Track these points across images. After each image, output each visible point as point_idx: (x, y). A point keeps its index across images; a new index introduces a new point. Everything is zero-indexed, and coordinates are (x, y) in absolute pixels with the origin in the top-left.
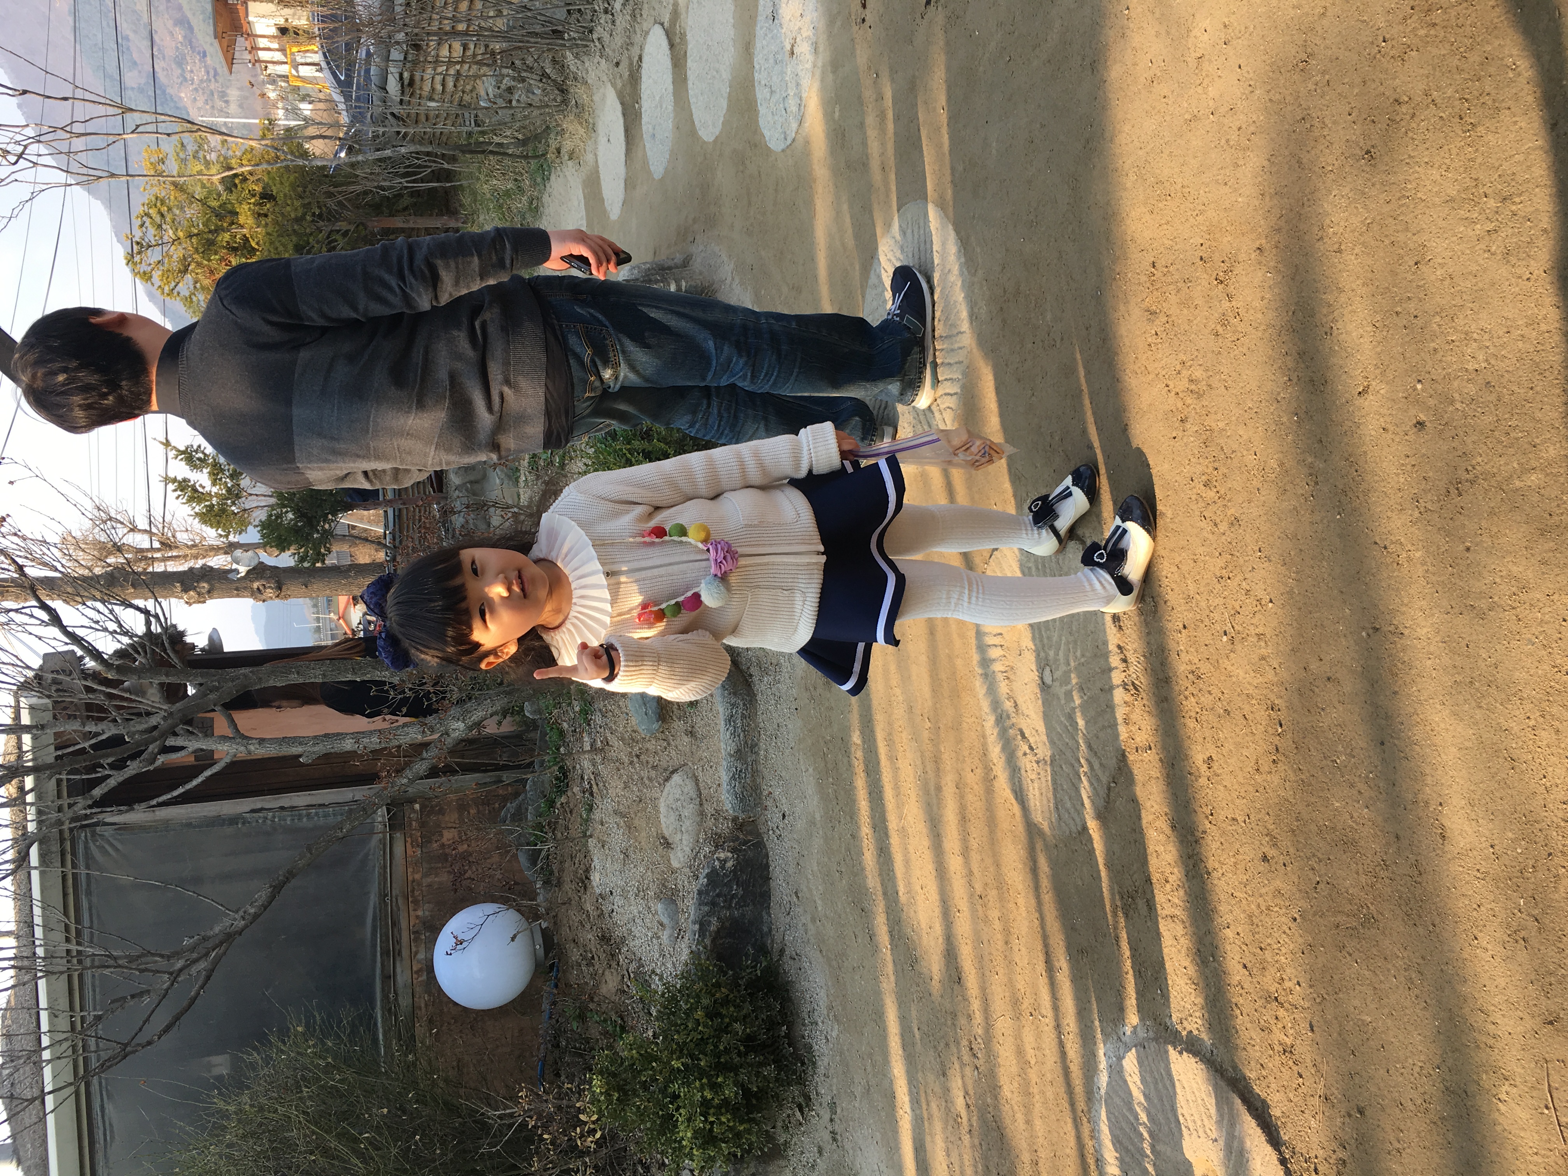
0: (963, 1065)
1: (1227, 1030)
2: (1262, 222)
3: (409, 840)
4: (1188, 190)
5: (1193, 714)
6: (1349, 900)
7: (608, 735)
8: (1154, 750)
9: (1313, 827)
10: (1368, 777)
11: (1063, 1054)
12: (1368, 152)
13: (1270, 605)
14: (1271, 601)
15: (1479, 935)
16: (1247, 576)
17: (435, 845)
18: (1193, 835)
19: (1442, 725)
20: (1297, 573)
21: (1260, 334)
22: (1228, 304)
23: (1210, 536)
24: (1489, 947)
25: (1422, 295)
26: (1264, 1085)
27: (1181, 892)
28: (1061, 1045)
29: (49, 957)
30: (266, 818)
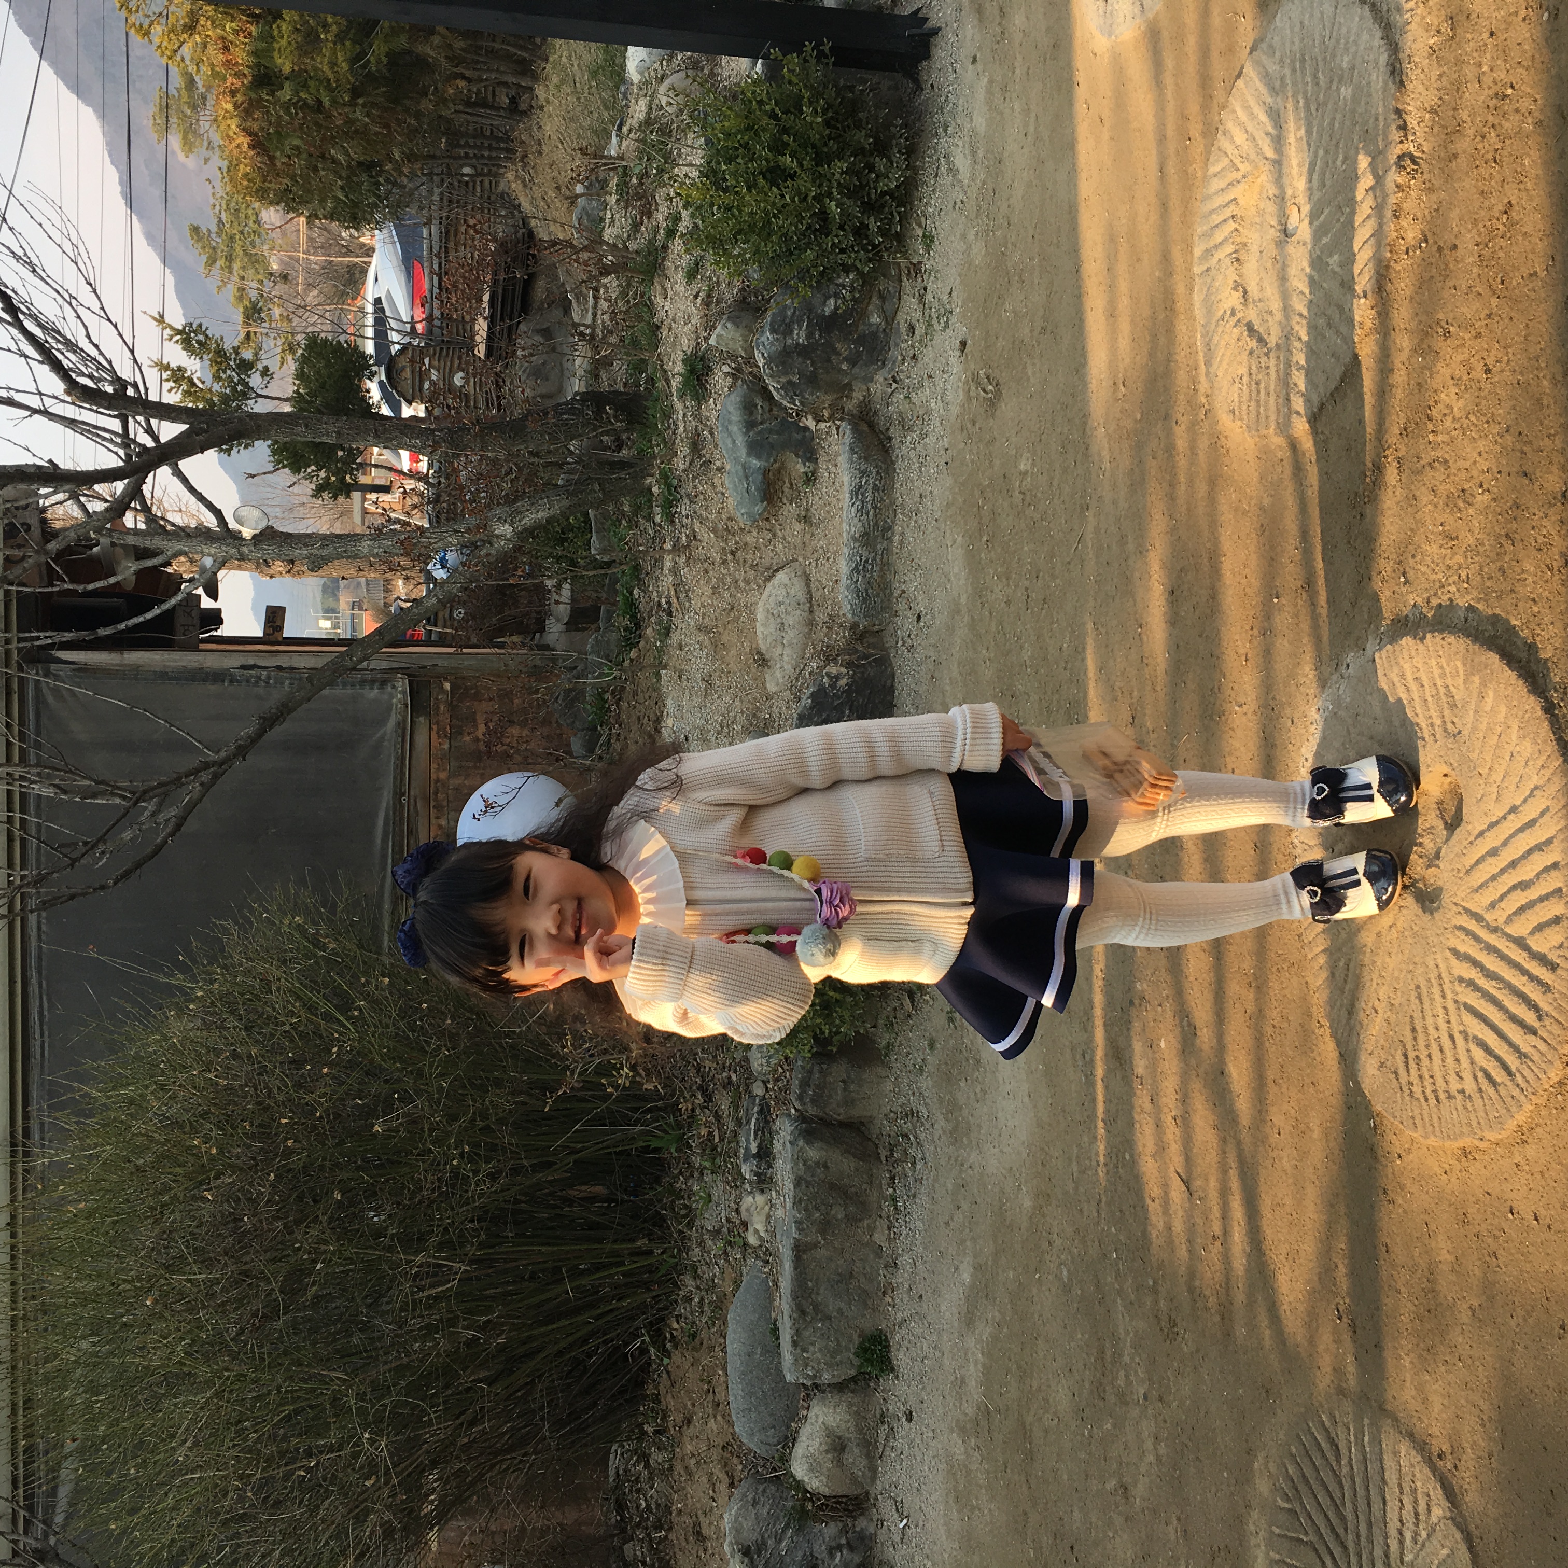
7: (697, 526)
17: (467, 739)
30: (259, 678)
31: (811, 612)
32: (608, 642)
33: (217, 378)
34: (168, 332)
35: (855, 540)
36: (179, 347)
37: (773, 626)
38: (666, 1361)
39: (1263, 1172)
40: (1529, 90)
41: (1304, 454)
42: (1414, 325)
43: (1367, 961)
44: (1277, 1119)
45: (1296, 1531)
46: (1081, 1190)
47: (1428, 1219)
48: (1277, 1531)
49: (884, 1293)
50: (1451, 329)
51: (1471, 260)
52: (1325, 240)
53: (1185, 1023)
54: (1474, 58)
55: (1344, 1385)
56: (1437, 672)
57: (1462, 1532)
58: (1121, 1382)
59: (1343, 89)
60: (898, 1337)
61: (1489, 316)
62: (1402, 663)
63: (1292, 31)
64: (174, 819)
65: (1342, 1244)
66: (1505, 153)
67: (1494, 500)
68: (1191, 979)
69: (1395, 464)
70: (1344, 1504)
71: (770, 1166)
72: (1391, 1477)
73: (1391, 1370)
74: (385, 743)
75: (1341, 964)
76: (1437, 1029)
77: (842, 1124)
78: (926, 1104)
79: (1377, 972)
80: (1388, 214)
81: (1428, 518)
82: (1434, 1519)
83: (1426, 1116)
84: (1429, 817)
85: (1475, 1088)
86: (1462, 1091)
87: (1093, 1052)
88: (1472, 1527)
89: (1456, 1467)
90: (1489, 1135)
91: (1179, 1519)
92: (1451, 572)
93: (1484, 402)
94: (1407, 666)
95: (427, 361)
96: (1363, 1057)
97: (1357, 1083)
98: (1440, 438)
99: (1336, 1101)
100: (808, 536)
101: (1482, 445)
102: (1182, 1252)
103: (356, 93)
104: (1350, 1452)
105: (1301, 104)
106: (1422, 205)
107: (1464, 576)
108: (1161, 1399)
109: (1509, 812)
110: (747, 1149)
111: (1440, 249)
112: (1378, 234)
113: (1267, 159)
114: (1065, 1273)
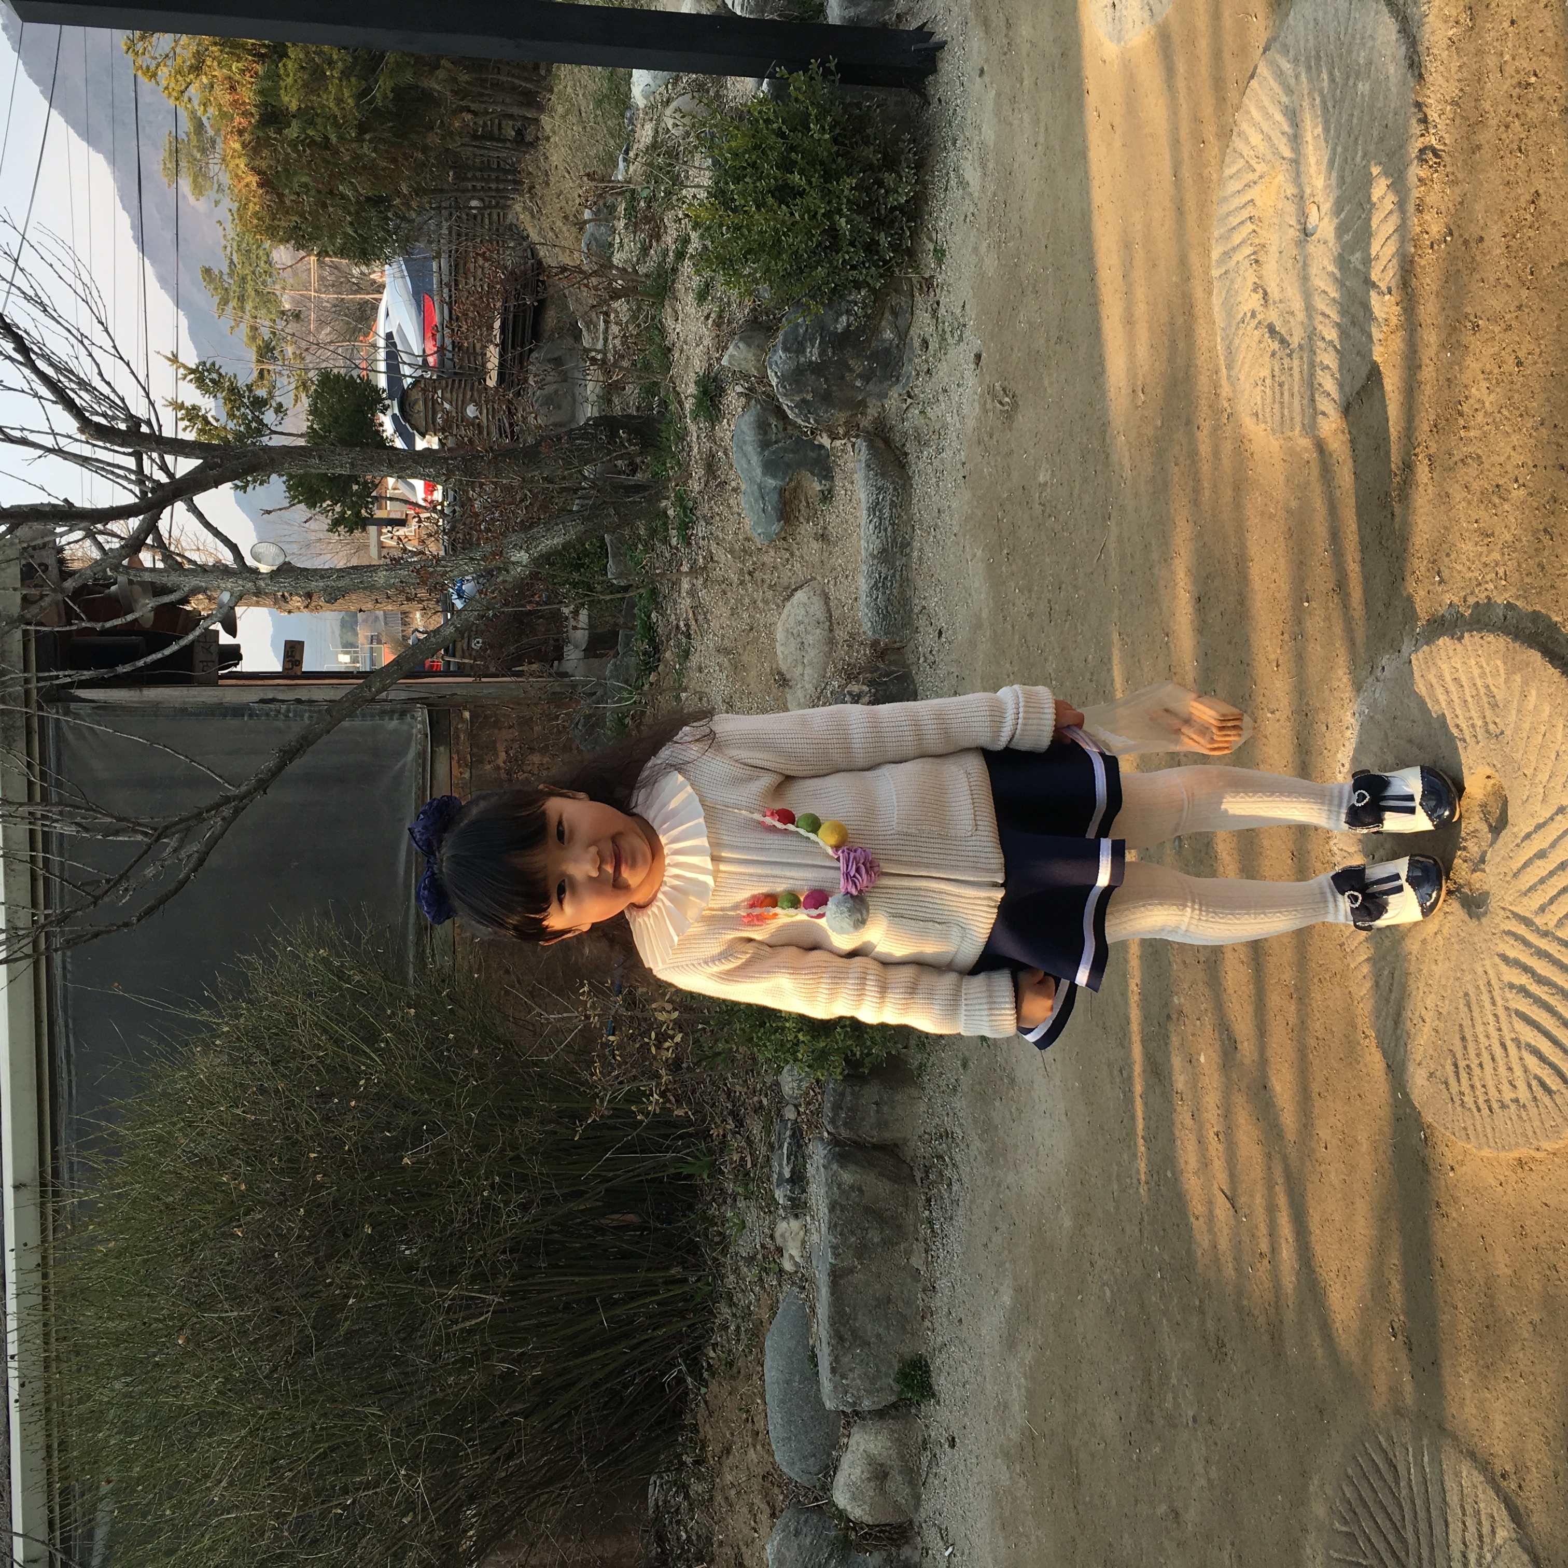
3: (455, 756)
17: (488, 767)
30: (279, 712)
31: (831, 631)
32: (627, 667)
33: (231, 415)
34: (182, 371)
35: (874, 557)
36: (193, 386)
37: (793, 644)
38: (703, 1390)
39: (1309, 1186)
40: (1554, 77)
41: (1331, 455)
42: (1441, 319)
43: (1412, 968)
44: (1324, 1133)
45: (1355, 1555)
46: (1122, 1209)
47: (1483, 1231)
48: (1336, 1555)
49: (923, 1318)
50: (1480, 322)
51: (1499, 251)
52: (1346, 238)
53: (1225, 1037)
54: (1494, 47)
55: (1400, 1404)
56: (1476, 672)
57: (1529, 1554)
58: (1168, 1405)
59: (1360, 85)
60: (938, 1362)
61: (1519, 308)
62: (1440, 664)
63: (1306, 29)
64: (196, 855)
65: (1394, 1259)
66: (1530, 142)
67: (1531, 494)
68: (1230, 991)
69: (1426, 461)
70: (1404, 1527)
71: (804, 1191)
72: (1453, 1498)
73: (1450, 1389)
74: (407, 774)
75: (1386, 972)
76: (1488, 1037)
77: (875, 1147)
78: (961, 1125)
79: (1423, 980)
80: (1411, 208)
81: (1462, 515)
82: (1499, 1541)
83: (1479, 1127)
84: (1472, 821)
85: (1529, 1096)
86: (1516, 1101)
87: (1131, 1069)
88: (1539, 1550)
89: (1520, 1487)
90: (1546, 1145)
91: (1233, 1544)
92: (1488, 569)
93: (1516, 396)
94: (1444, 666)
95: (439, 392)
96: (1411, 1068)
97: (1406, 1094)
98: (1472, 434)
99: (1385, 1113)
100: (826, 554)
101: (1515, 439)
102: (1229, 1271)
103: (362, 129)
104: (1409, 1473)
105: (1318, 101)
106: (1446, 198)
107: (1501, 574)
108: (1211, 1421)
109: (1557, 813)
110: (780, 1174)
111: (1466, 242)
112: (1402, 229)
113: (1284, 158)
114: (1108, 1293)
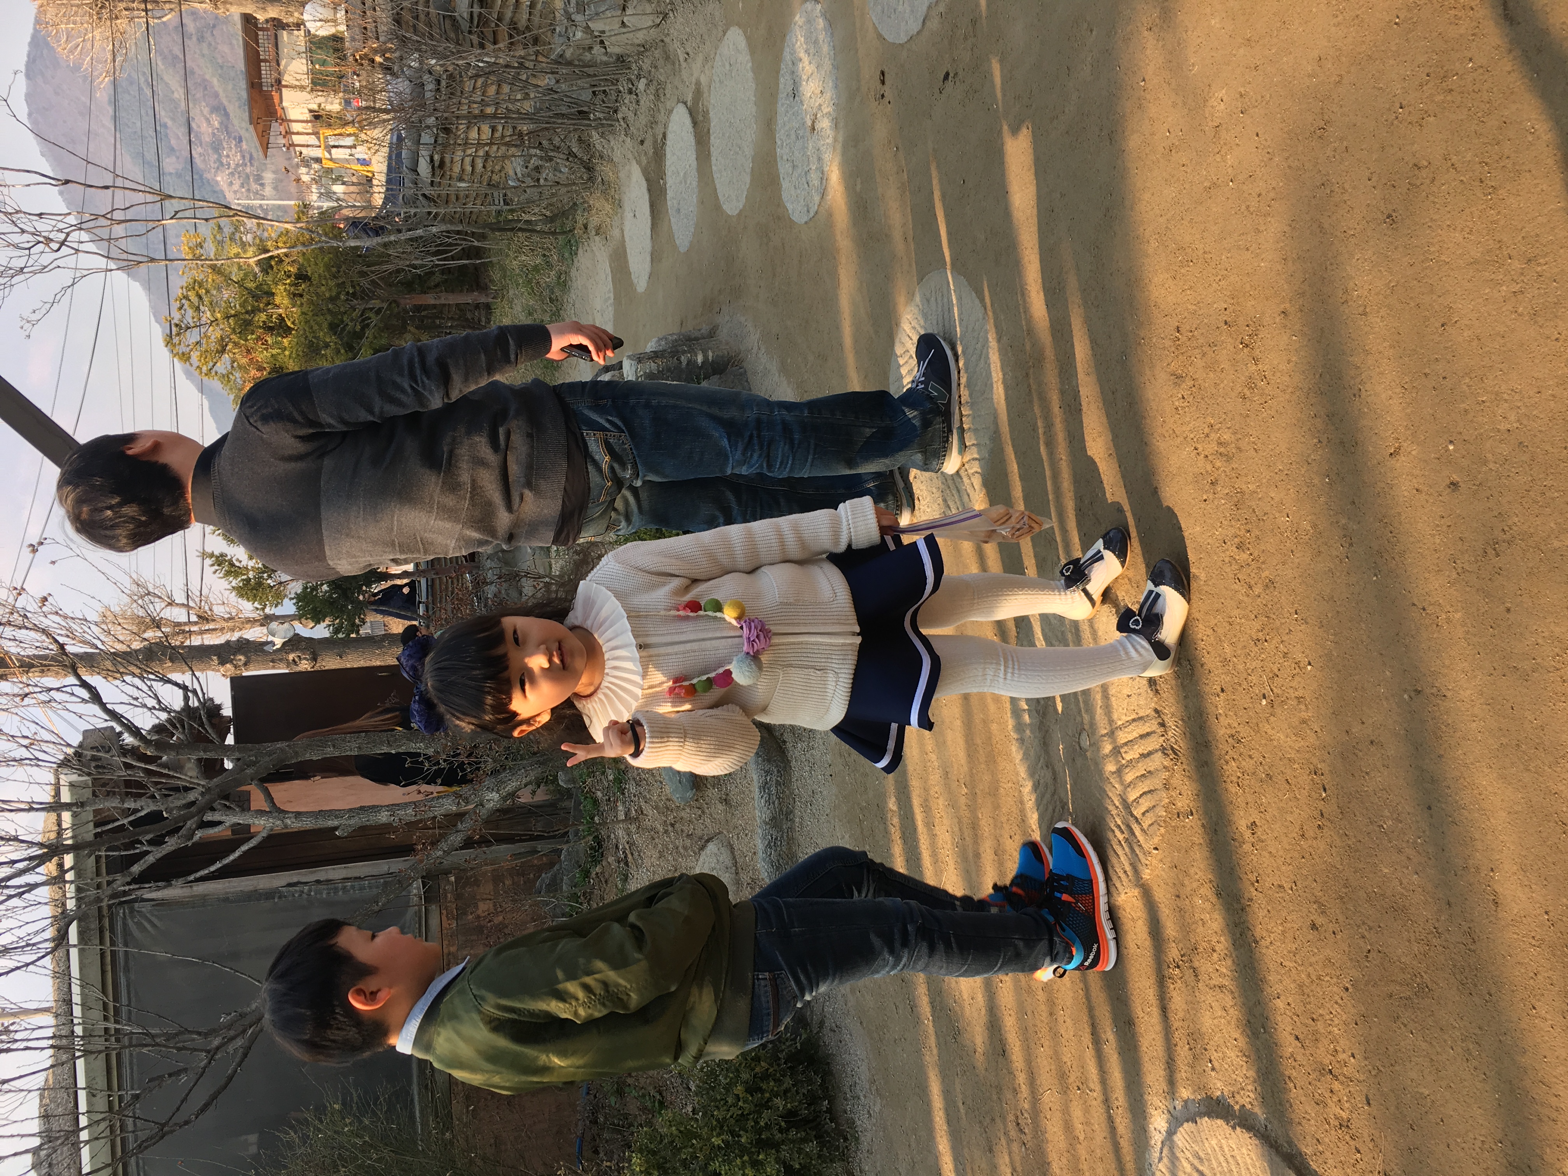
0: (1010, 1141)
1: (1280, 1104)
2: (1286, 286)
3: (444, 912)
4: (1209, 256)
5: (1235, 779)
6: (1402, 969)
7: (643, 804)
8: (1196, 816)
9: (1362, 893)
10: (1415, 842)
11: (1113, 1129)
12: (1389, 216)
13: (1309, 668)
14: (1310, 664)
15: (1537, 1004)
16: (1284, 639)
17: (470, 917)
18: (1238, 901)
19: (1490, 789)
20: (1335, 635)
21: (1287, 397)
22: (1254, 367)
23: (1245, 599)
24: (1548, 1017)
25: (1449, 357)
26: (1320, 1161)
27: (1229, 962)
28: (1110, 1120)
29: (88, 1035)
30: (303, 892)
31: (737, 873)
32: (577, 852)
35: (766, 823)
100: (729, 815)
